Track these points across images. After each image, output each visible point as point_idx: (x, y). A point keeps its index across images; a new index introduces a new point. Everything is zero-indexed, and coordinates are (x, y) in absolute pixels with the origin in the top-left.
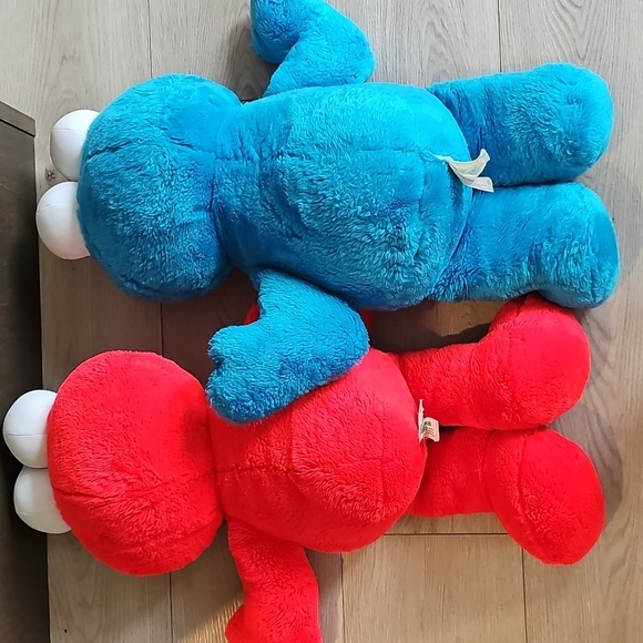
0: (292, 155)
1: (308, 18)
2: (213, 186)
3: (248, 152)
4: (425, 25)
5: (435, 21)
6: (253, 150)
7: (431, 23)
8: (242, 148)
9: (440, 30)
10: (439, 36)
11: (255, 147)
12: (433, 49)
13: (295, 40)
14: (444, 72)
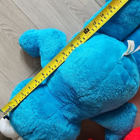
0: (83, 96)
1: (37, 40)
2: (66, 118)
3: (67, 102)
4: (69, 10)
5: (72, 7)
6: (67, 101)
7: (71, 8)
8: (63, 102)
9: (74, 8)
10: (75, 10)
11: (66, 99)
12: (77, 14)
13: (38, 49)
14: (85, 18)
